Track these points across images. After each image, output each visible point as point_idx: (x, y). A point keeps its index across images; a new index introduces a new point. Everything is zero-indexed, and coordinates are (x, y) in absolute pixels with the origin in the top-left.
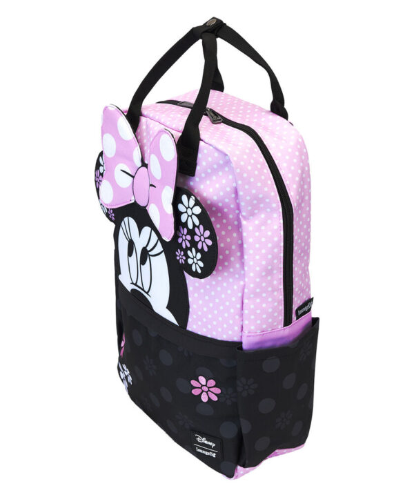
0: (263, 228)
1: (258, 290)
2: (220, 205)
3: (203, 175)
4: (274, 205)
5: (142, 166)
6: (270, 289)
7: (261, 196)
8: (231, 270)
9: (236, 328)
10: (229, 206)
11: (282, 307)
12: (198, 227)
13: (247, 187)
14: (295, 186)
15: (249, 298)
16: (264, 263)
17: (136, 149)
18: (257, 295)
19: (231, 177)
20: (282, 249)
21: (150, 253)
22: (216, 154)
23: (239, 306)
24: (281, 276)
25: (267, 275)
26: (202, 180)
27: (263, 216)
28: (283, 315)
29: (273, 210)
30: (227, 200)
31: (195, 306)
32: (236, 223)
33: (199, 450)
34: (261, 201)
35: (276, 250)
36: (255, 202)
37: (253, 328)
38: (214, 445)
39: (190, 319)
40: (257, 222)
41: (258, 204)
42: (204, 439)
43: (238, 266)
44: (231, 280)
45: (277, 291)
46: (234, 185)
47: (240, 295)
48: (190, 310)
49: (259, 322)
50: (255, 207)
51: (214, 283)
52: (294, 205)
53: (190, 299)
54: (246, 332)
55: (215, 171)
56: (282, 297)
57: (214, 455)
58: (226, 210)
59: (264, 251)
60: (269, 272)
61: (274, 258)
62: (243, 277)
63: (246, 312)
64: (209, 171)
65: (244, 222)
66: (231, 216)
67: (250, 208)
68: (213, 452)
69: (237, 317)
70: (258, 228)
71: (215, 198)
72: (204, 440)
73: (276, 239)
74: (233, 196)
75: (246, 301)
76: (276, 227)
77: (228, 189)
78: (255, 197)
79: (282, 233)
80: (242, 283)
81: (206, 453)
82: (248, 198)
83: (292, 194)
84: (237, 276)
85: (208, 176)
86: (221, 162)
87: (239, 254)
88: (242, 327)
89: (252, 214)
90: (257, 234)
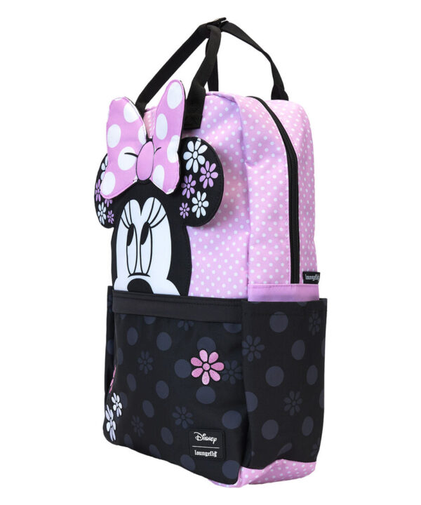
0: (268, 172)
1: (264, 235)
2: (226, 151)
3: (209, 126)
4: (279, 149)
5: (147, 142)
6: (276, 235)
7: (266, 138)
8: (236, 220)
9: (241, 281)
10: (234, 153)
11: (289, 258)
12: (204, 166)
13: (252, 128)
14: (298, 139)
15: (255, 244)
16: (270, 205)
17: (142, 127)
18: (263, 241)
19: (236, 122)
20: (288, 193)
21: (151, 225)
22: (222, 102)
23: (244, 257)
24: (287, 224)
25: (272, 220)
26: (208, 131)
27: (267, 161)
28: (290, 267)
29: (278, 154)
30: (232, 146)
31: (198, 264)
32: (241, 173)
33: (198, 453)
34: (266, 143)
35: (281, 194)
36: (260, 145)
37: (259, 277)
38: (215, 440)
39: (192, 282)
40: (262, 166)
41: (263, 147)
42: (204, 435)
43: (243, 214)
44: (236, 232)
45: (284, 238)
46: (240, 128)
47: (245, 245)
48: (193, 270)
49: (265, 271)
50: (260, 151)
51: (218, 236)
52: (298, 155)
53: (193, 258)
54: (252, 283)
55: (220, 120)
56: (288, 247)
57: (215, 454)
58: (231, 158)
59: (269, 194)
60: (275, 217)
61: (279, 202)
62: (248, 227)
63: (252, 259)
64: (215, 121)
65: (249, 168)
66: (236, 166)
67: (255, 152)
68: (214, 450)
69: (242, 269)
70: (263, 172)
71: (220, 144)
72: (204, 438)
73: (281, 182)
74: (238, 141)
75: (252, 248)
76: (280, 171)
77: (233, 134)
78: (260, 139)
79: (287, 177)
80: (247, 233)
81: (206, 454)
82: (253, 140)
83: (296, 144)
84: (242, 227)
85: (214, 126)
86: (227, 109)
87: (244, 202)
88: (248, 280)
89: (257, 159)
90: (262, 177)
